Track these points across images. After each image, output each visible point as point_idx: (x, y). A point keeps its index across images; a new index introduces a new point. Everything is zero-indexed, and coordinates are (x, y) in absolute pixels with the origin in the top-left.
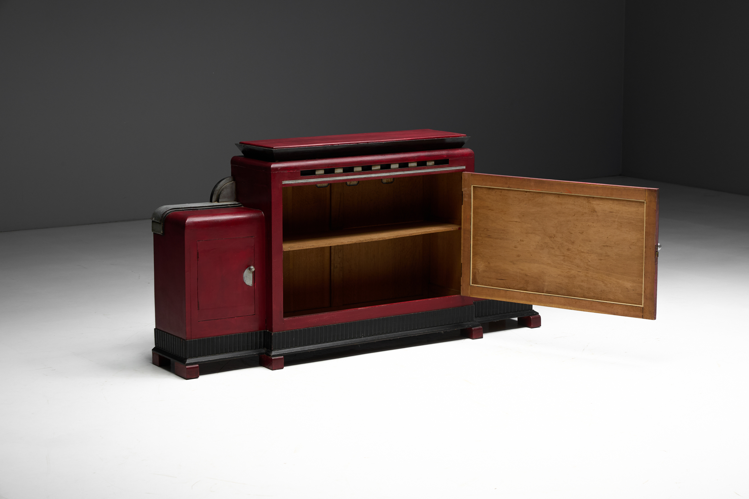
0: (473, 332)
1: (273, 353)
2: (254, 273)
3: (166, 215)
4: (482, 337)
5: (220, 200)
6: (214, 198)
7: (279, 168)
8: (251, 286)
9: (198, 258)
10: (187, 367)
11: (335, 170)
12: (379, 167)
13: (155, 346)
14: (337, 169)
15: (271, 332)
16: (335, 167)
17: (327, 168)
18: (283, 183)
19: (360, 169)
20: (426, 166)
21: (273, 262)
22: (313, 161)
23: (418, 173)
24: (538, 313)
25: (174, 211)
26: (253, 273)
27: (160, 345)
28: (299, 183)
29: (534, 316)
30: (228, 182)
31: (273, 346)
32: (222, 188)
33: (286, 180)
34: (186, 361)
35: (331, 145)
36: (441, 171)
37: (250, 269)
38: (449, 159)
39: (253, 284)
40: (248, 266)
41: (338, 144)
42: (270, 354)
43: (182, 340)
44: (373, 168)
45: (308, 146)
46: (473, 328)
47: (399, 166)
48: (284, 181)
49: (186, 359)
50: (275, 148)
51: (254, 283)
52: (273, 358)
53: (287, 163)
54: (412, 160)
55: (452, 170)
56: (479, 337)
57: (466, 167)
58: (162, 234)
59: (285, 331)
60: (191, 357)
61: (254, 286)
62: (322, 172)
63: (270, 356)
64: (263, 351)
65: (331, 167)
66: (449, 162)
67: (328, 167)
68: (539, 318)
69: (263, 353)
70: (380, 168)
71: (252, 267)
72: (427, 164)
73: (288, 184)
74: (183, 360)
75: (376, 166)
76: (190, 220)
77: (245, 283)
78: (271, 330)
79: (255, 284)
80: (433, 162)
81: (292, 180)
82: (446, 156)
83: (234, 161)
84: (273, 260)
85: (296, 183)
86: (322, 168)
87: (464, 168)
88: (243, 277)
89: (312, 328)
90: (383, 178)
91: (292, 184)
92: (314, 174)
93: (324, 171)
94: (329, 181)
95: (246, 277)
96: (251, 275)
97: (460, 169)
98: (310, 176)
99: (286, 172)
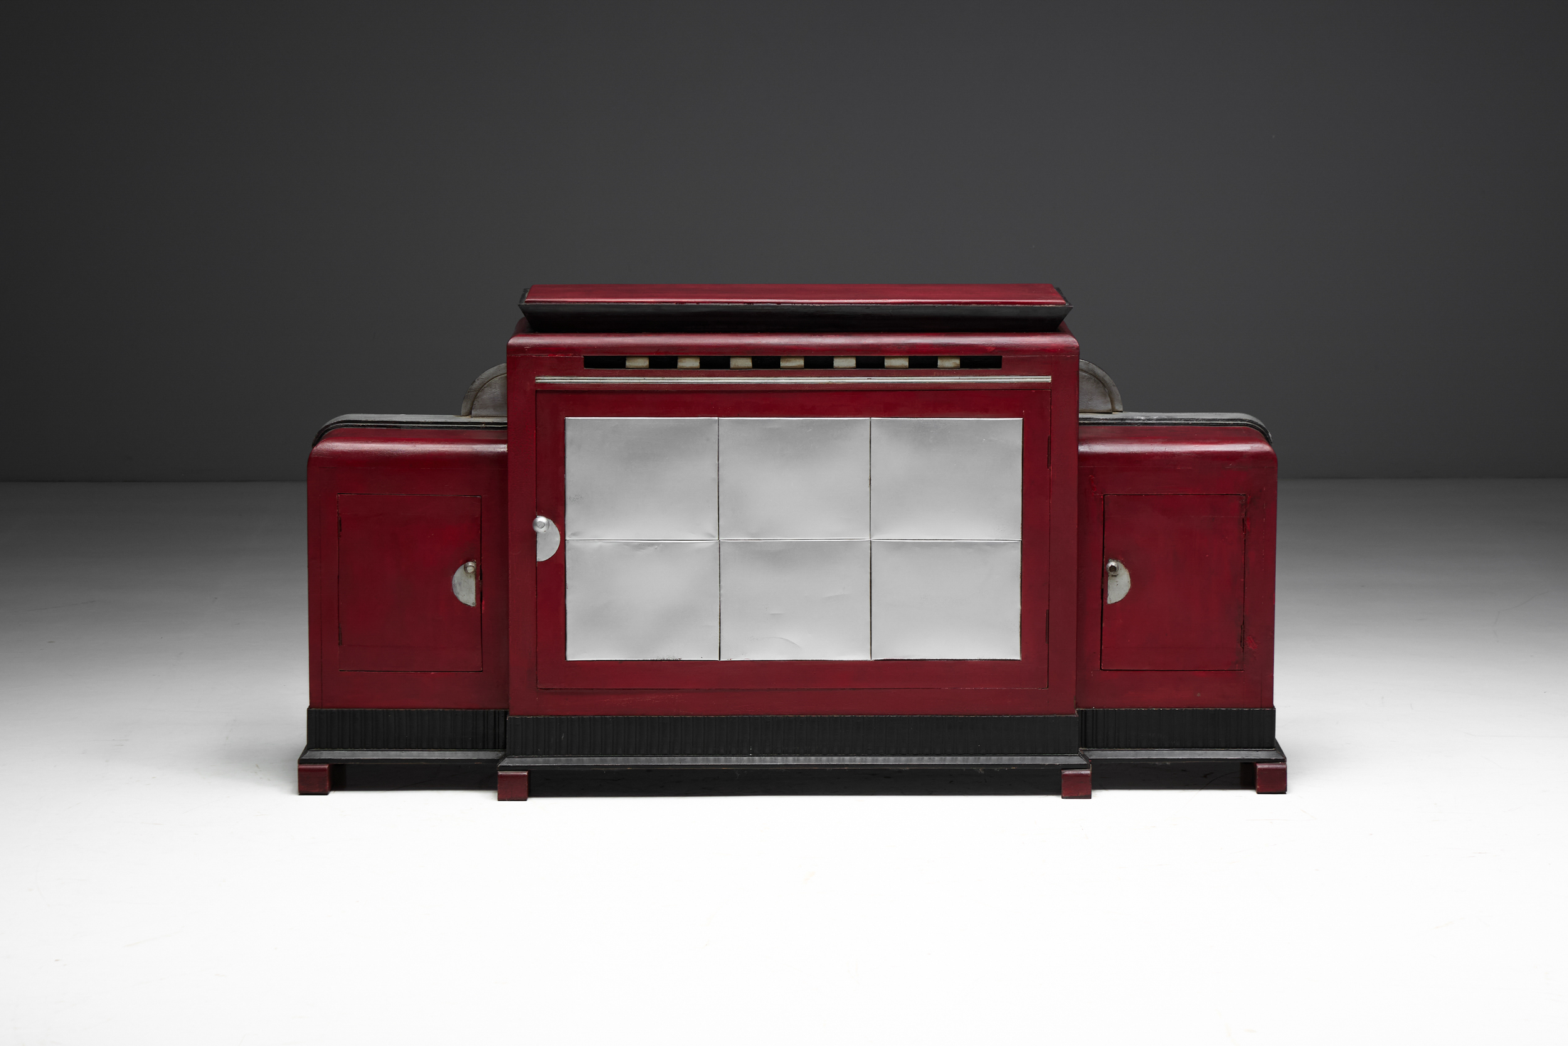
0: (1065, 782)
1: (505, 762)
2: (480, 578)
4: (1089, 797)
5: (473, 412)
7: (527, 346)
8: (472, 605)
9: (341, 530)
10: (301, 767)
11: (679, 360)
12: (799, 363)
14: (683, 360)
15: (506, 715)
16: (681, 354)
17: (654, 355)
18: (538, 381)
20: (938, 368)
21: (510, 557)
22: (623, 336)
23: (910, 384)
24: (1284, 761)
26: (476, 578)
28: (579, 383)
29: (1265, 765)
31: (507, 746)
32: (484, 386)
33: (546, 375)
34: (305, 755)
35: (677, 302)
36: (977, 384)
37: (467, 568)
38: (1001, 357)
39: (477, 602)
40: (461, 562)
41: (698, 303)
42: (501, 762)
44: (783, 364)
45: (614, 302)
46: (1064, 772)
47: (856, 364)
48: (539, 376)
49: (309, 750)
51: (481, 601)
52: (500, 773)
53: (555, 336)
54: (898, 351)
55: (1012, 384)
56: (1080, 794)
57: (1052, 378)
59: (541, 715)
60: (321, 747)
61: (481, 608)
62: (643, 363)
63: (503, 766)
65: (666, 353)
66: (1002, 363)
67: (656, 353)
69: (495, 761)
70: (803, 364)
71: (471, 564)
72: (938, 364)
73: (550, 384)
75: (793, 360)
77: (456, 599)
79: (483, 602)
80: (957, 362)
81: (561, 375)
82: (995, 348)
84: (510, 553)
85: (571, 384)
86: (642, 354)
87: (1048, 379)
88: (453, 583)
89: (613, 718)
90: (810, 389)
91: (560, 385)
92: (623, 366)
93: (648, 361)
94: (661, 385)
95: (460, 585)
96: (472, 582)
97: (1034, 383)
98: (609, 371)
99: (544, 356)
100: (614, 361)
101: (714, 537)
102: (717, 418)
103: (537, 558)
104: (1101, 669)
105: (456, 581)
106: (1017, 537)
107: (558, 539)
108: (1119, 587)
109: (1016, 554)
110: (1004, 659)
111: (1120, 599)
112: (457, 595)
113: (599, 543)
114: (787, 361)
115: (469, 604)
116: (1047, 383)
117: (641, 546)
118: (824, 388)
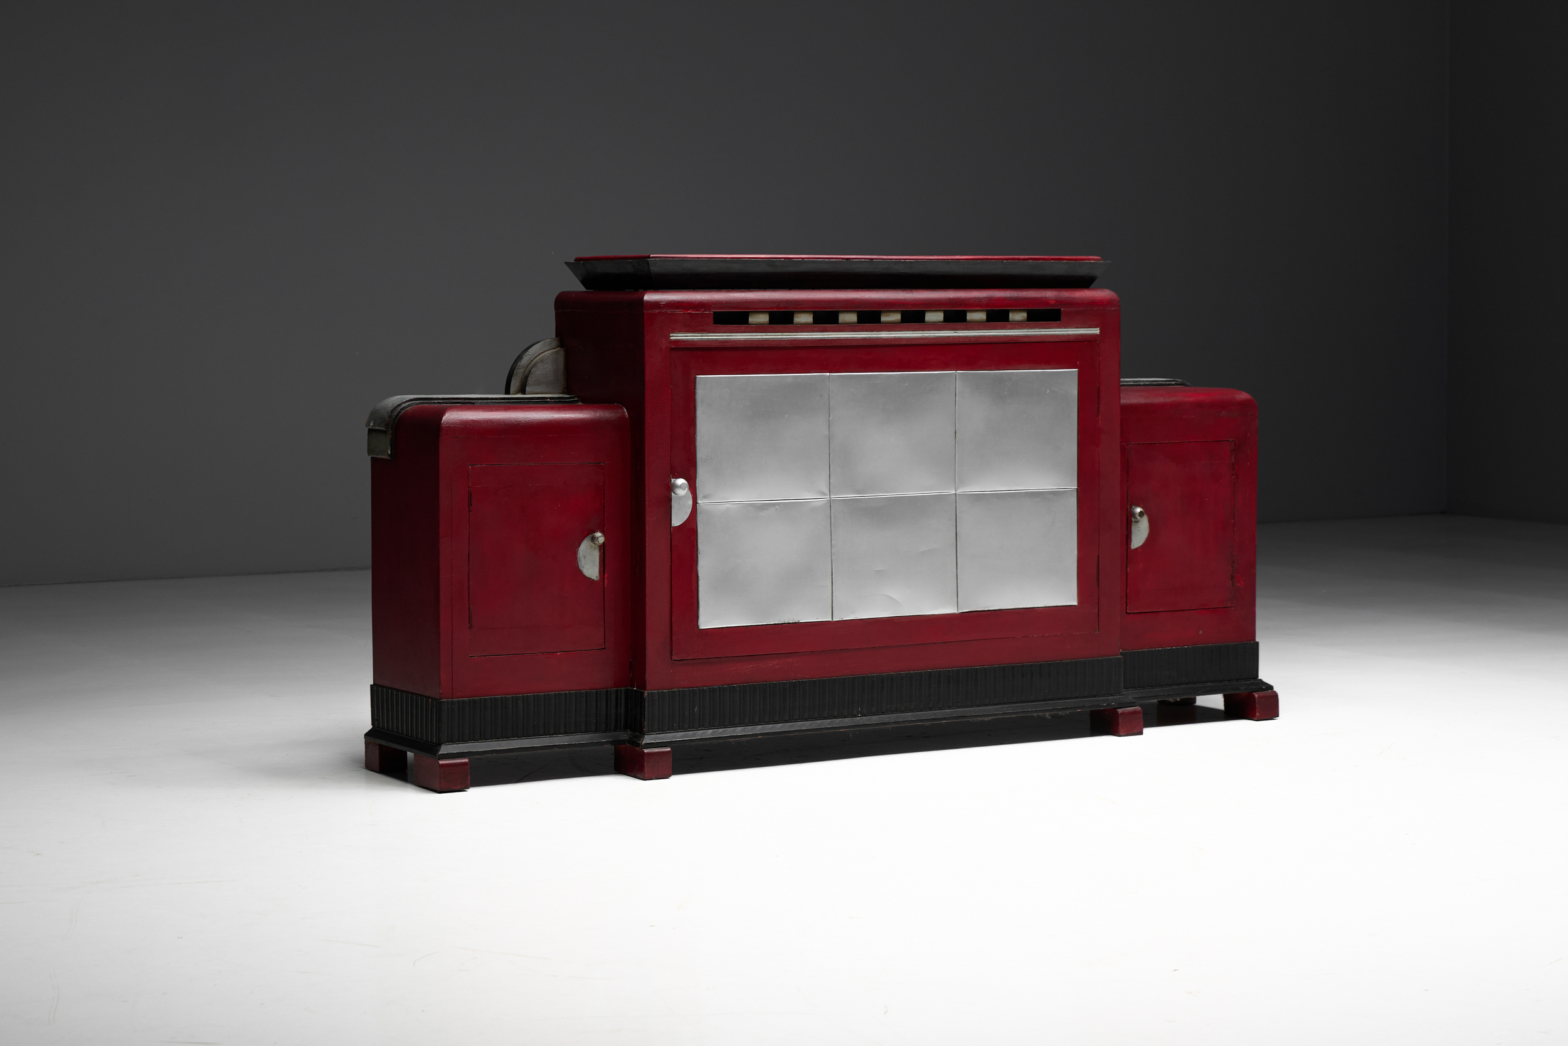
0: (1120, 720)
1: (647, 739)
2: (602, 548)
3: (400, 412)
4: (1143, 734)
5: (528, 390)
6: (515, 384)
7: (663, 302)
8: (596, 579)
9: (470, 504)
10: (441, 762)
11: (795, 316)
12: (897, 317)
13: (371, 727)
14: (799, 315)
15: (642, 691)
16: (795, 308)
17: (775, 311)
18: (671, 338)
19: (852, 318)
20: (1008, 321)
21: (647, 523)
22: (743, 292)
23: (989, 337)
24: (1271, 687)
25: (418, 404)
26: (600, 550)
27: (383, 722)
28: (708, 341)
29: (1262, 694)
30: (547, 349)
31: (646, 723)
32: (532, 363)
33: (680, 331)
34: (438, 750)
35: (785, 258)
36: (1042, 336)
37: (593, 539)
38: (1060, 310)
39: (600, 575)
40: (589, 533)
41: (802, 259)
42: (639, 741)
43: (430, 700)
44: (884, 318)
45: (731, 258)
46: (1120, 711)
47: (944, 318)
48: (673, 332)
49: (439, 745)
50: (653, 257)
51: (604, 575)
52: (646, 751)
53: (682, 292)
54: (976, 305)
55: (1069, 335)
56: (1135, 731)
57: (1100, 330)
58: (390, 456)
59: (674, 688)
60: (452, 741)
61: (604, 582)
62: (764, 318)
63: (639, 745)
64: (624, 736)
65: (785, 308)
66: (1062, 316)
67: (777, 308)
68: (1274, 698)
69: (623, 742)
70: (900, 318)
71: (598, 534)
72: (1010, 317)
73: (683, 341)
74: (430, 748)
75: (892, 314)
76: (452, 416)
77: (581, 572)
78: (643, 685)
79: (606, 575)
80: (1025, 315)
81: (693, 332)
82: (1054, 302)
83: (563, 303)
84: (648, 519)
85: (702, 341)
86: (765, 309)
87: (1097, 331)
88: (578, 556)
89: (740, 686)
90: (907, 343)
91: (692, 342)
92: (746, 322)
93: (768, 317)
94: (780, 341)
95: (585, 558)
96: (596, 554)
97: (1086, 335)
98: (736, 327)
99: (678, 311)
100: (736, 317)
101: (826, 495)
102: (828, 374)
103: (672, 523)
104: (1127, 613)
105: (581, 554)
106: (1074, 486)
107: (690, 502)
108: (1140, 534)
109: (1073, 502)
110: (1064, 604)
111: (1141, 544)
112: (582, 569)
113: (728, 505)
114: (887, 316)
115: (593, 578)
116: (1096, 335)
117: (764, 507)
118: (918, 342)
